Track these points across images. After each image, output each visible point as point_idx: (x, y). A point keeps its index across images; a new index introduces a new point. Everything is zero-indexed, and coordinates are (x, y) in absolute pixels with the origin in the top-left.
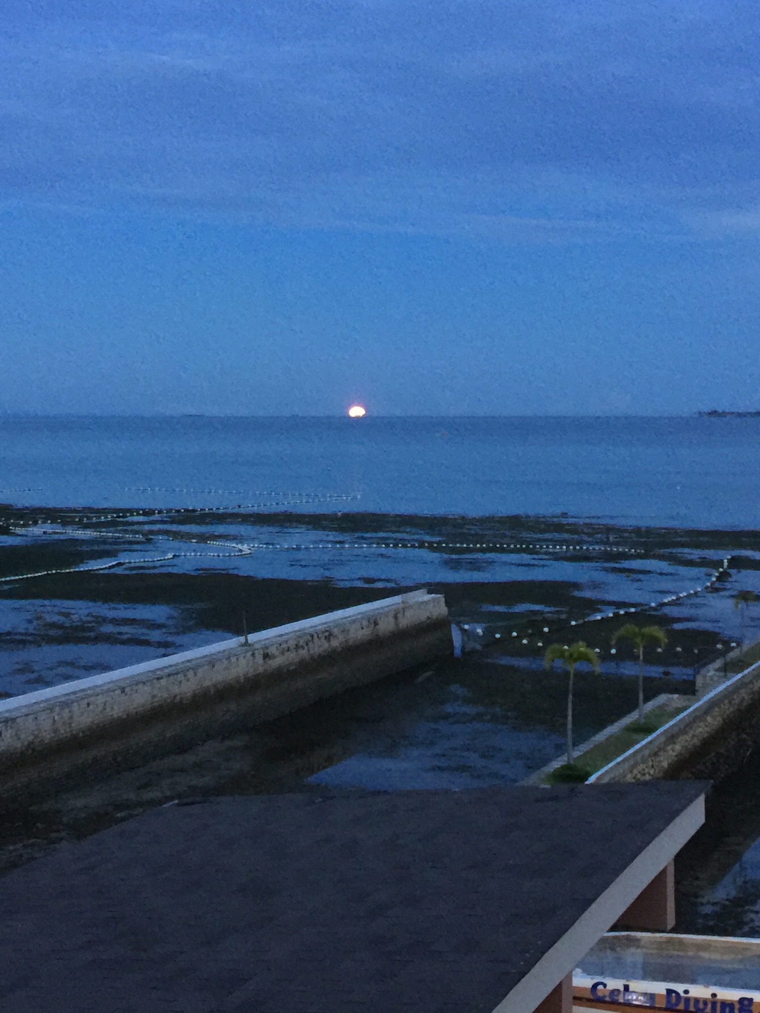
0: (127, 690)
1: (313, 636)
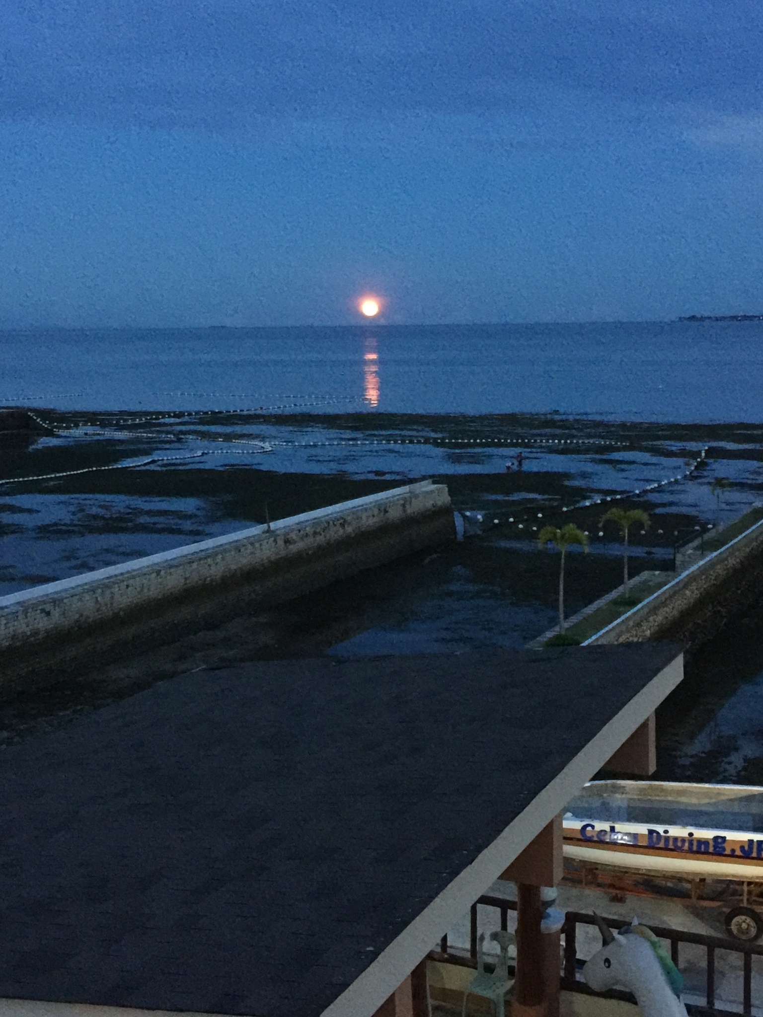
0: (162, 573)
1: (329, 523)
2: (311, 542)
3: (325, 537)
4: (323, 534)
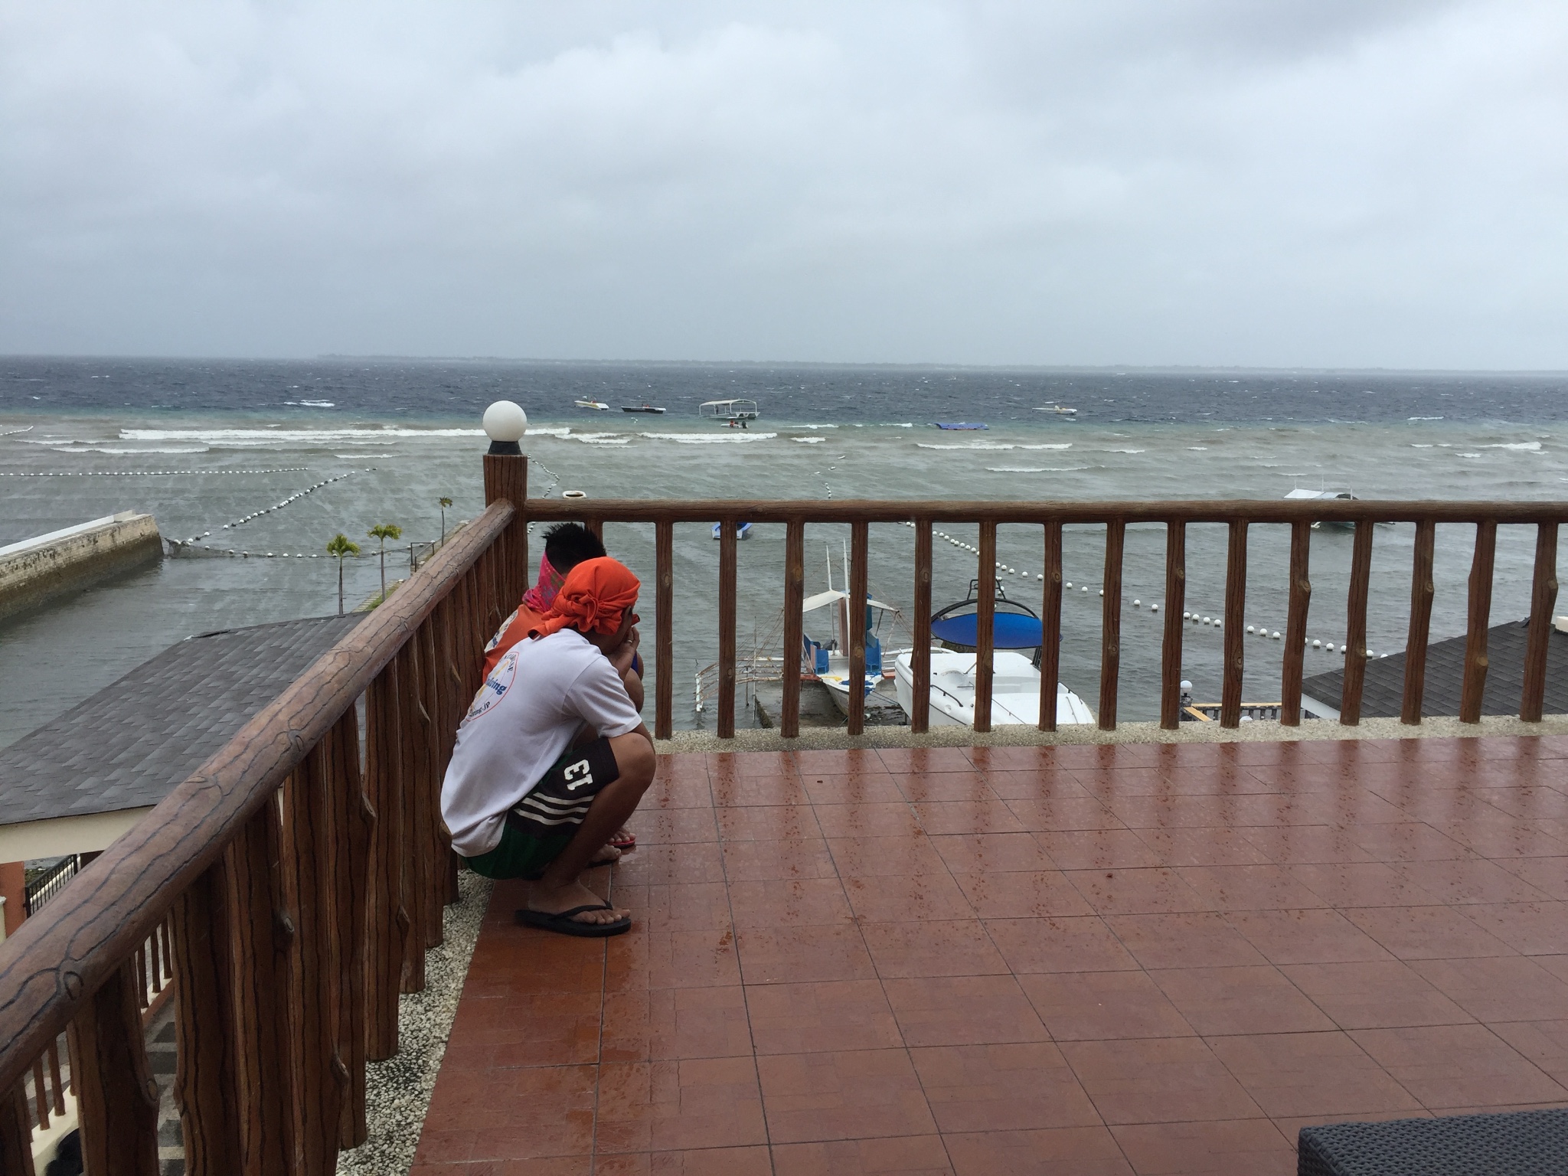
1: (39, 554)
2: (22, 574)
3: (36, 569)
4: (33, 565)
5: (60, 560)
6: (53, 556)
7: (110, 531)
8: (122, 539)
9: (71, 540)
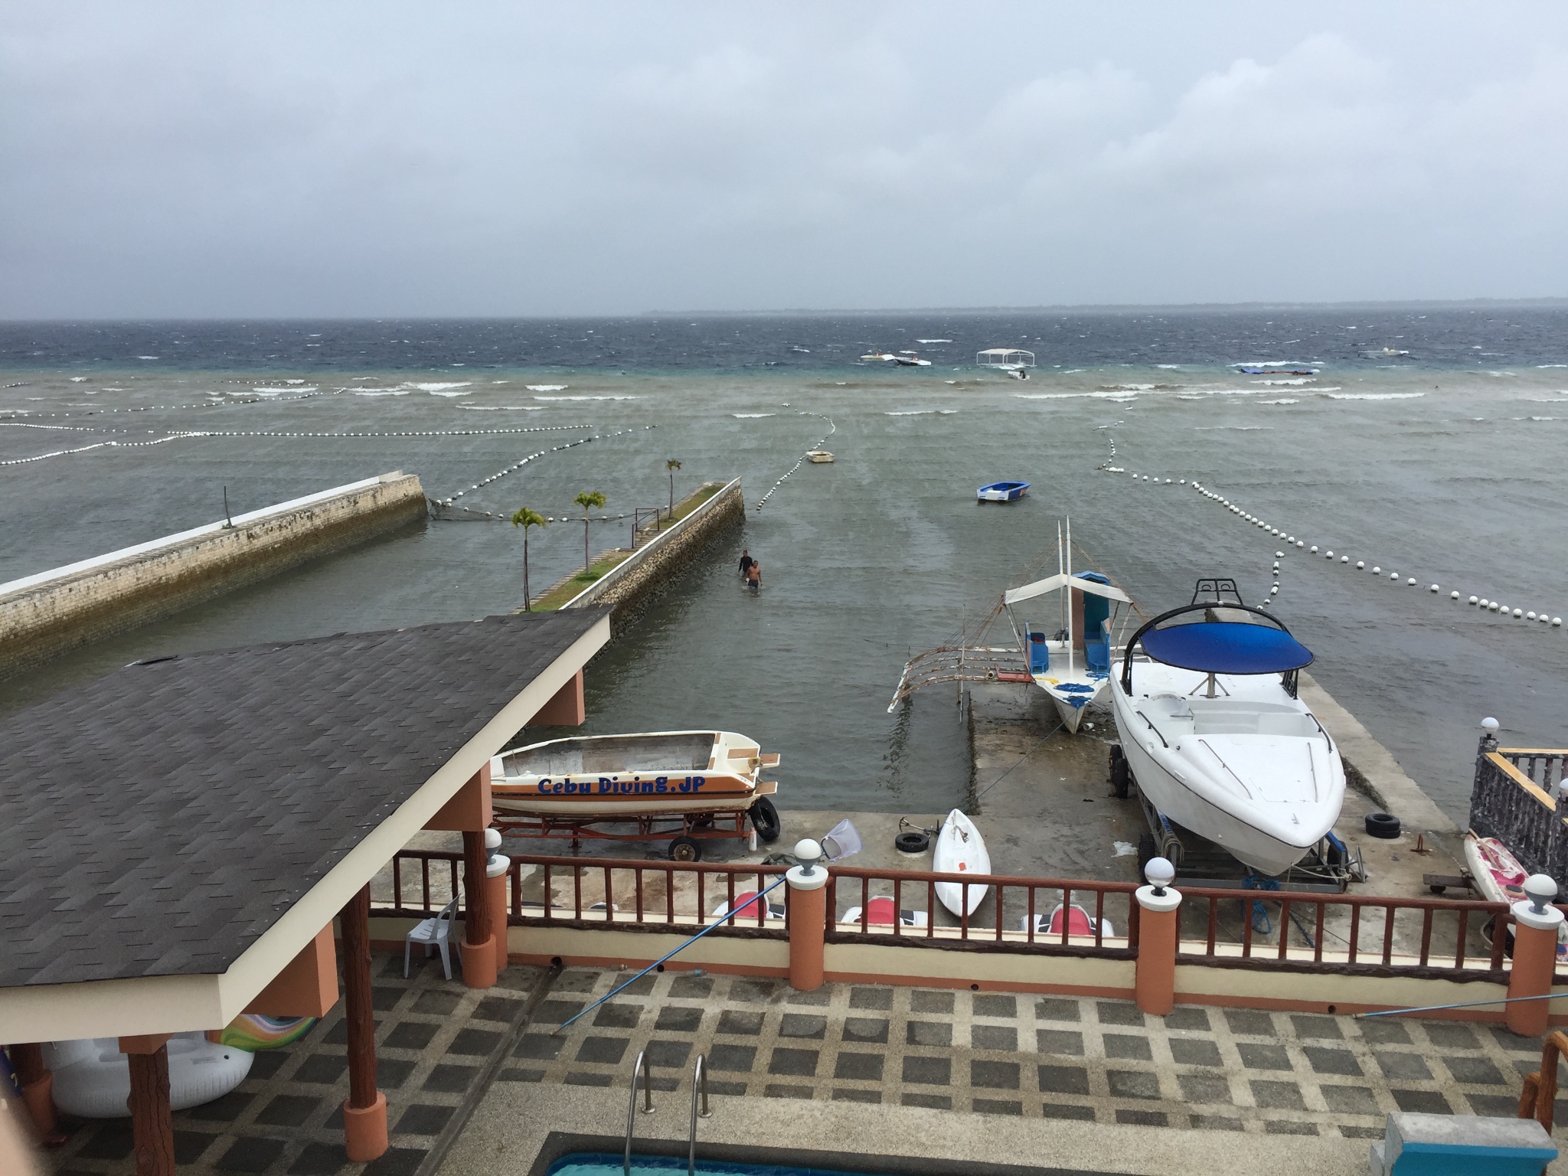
1: (295, 516)
2: (277, 536)
3: (292, 530)
4: (289, 527)
5: (318, 522)
6: (310, 518)
7: (371, 492)
8: (384, 499)
9: (330, 502)
